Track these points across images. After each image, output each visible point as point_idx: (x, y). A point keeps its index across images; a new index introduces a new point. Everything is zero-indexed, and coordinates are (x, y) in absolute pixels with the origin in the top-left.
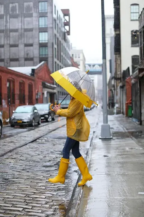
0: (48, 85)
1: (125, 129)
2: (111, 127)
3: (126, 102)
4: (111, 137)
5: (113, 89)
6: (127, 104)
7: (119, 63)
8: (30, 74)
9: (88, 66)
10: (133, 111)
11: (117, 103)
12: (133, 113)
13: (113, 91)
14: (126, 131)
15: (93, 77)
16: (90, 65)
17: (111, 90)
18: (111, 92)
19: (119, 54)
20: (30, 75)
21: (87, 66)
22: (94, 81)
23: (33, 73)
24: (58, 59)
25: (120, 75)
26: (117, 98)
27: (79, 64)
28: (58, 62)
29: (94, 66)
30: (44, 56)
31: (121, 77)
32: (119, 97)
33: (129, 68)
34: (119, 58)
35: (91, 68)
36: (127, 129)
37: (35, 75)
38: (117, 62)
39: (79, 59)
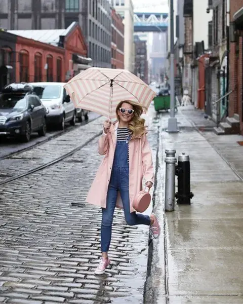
0: (81, 59)
1: (194, 124)
2: (178, 121)
3: (199, 89)
4: (178, 130)
5: (180, 64)
6: (200, 91)
7: (191, 28)
8: (58, 43)
9: (137, 17)
10: (206, 102)
11: (187, 88)
12: (206, 104)
13: (181, 68)
14: (195, 126)
15: (145, 36)
16: (140, 16)
17: (177, 65)
18: (177, 68)
19: (190, 16)
20: (57, 45)
21: (135, 16)
22: (147, 44)
23: (61, 43)
24: (93, 16)
25: (191, 47)
26: (186, 80)
27: (122, 16)
28: (93, 20)
29: (147, 16)
30: (72, 11)
31: (194, 51)
32: (190, 79)
33: (203, 42)
34: (191, 22)
35: (142, 20)
36: (196, 124)
37: (65, 45)
38: (188, 26)
39: (123, 7)
